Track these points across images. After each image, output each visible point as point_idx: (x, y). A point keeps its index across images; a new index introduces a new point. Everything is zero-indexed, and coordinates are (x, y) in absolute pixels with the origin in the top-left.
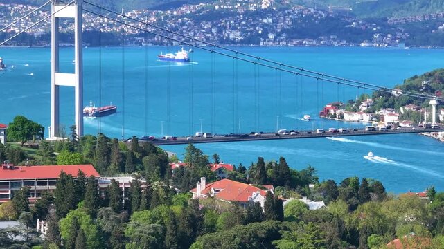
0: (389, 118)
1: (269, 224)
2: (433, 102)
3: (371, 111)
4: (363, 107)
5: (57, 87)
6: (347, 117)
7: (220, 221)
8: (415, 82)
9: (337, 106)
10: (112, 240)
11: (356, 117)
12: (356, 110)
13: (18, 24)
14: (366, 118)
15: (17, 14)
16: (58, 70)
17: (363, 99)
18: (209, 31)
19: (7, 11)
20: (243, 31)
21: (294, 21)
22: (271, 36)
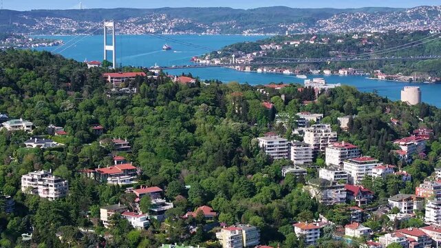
0: (217, 62)
1: (197, 88)
2: (233, 56)
3: (210, 59)
4: (207, 58)
5: (106, 51)
6: (201, 62)
7: (183, 88)
8: (226, 49)
9: (197, 58)
10: (154, 93)
11: (204, 62)
12: (204, 59)
13: (64, 26)
14: (208, 62)
15: (63, 22)
16: (106, 45)
17: (207, 55)
18: (142, 29)
19: (59, 21)
20: (155, 29)
21: (175, 24)
22: (166, 30)
